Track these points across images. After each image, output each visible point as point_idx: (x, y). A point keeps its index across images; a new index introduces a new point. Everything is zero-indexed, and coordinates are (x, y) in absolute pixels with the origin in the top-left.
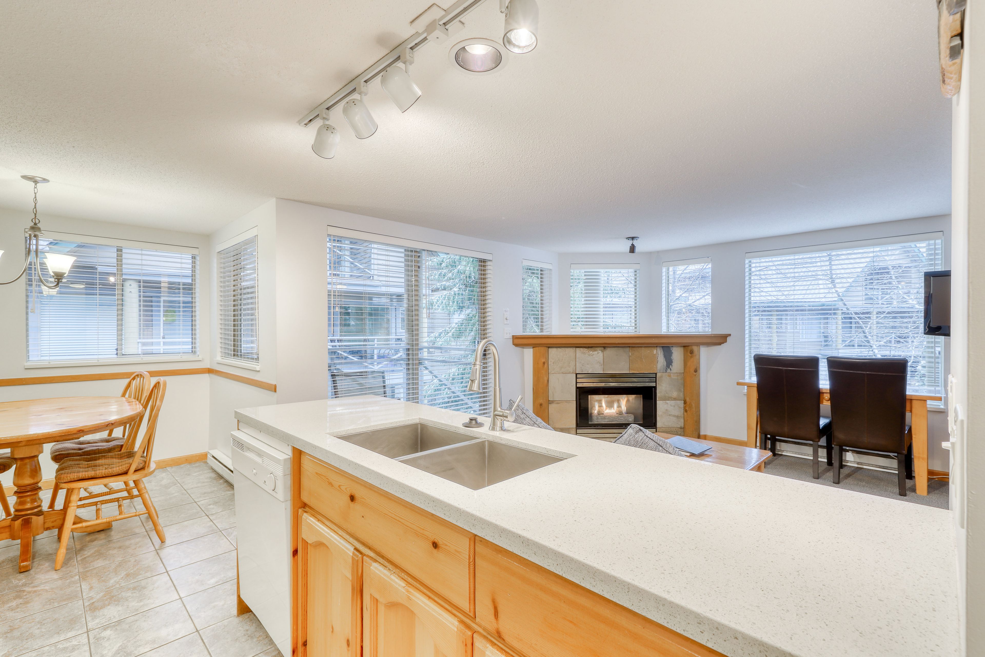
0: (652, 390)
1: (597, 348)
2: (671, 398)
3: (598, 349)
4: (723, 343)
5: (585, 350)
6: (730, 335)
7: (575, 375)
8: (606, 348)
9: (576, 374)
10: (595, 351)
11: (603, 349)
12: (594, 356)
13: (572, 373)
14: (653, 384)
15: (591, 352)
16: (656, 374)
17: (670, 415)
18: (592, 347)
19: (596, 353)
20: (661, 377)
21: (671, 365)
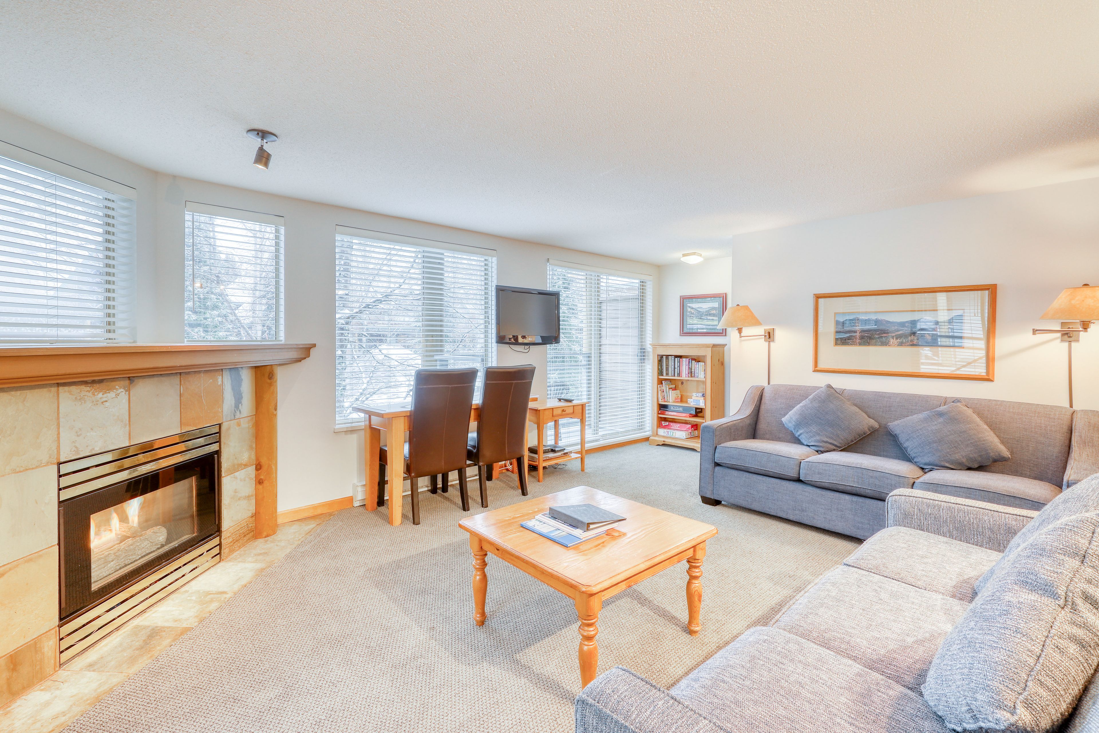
0: (214, 458)
1: (113, 383)
2: (241, 464)
3: (117, 384)
4: (305, 358)
5: (84, 391)
6: (314, 345)
7: (56, 467)
8: (136, 380)
9: (59, 464)
10: (110, 389)
11: (127, 382)
12: (107, 404)
13: (48, 464)
14: (214, 447)
15: (100, 395)
16: (220, 425)
17: (239, 499)
18: (101, 381)
19: (112, 394)
20: (228, 429)
21: (241, 403)
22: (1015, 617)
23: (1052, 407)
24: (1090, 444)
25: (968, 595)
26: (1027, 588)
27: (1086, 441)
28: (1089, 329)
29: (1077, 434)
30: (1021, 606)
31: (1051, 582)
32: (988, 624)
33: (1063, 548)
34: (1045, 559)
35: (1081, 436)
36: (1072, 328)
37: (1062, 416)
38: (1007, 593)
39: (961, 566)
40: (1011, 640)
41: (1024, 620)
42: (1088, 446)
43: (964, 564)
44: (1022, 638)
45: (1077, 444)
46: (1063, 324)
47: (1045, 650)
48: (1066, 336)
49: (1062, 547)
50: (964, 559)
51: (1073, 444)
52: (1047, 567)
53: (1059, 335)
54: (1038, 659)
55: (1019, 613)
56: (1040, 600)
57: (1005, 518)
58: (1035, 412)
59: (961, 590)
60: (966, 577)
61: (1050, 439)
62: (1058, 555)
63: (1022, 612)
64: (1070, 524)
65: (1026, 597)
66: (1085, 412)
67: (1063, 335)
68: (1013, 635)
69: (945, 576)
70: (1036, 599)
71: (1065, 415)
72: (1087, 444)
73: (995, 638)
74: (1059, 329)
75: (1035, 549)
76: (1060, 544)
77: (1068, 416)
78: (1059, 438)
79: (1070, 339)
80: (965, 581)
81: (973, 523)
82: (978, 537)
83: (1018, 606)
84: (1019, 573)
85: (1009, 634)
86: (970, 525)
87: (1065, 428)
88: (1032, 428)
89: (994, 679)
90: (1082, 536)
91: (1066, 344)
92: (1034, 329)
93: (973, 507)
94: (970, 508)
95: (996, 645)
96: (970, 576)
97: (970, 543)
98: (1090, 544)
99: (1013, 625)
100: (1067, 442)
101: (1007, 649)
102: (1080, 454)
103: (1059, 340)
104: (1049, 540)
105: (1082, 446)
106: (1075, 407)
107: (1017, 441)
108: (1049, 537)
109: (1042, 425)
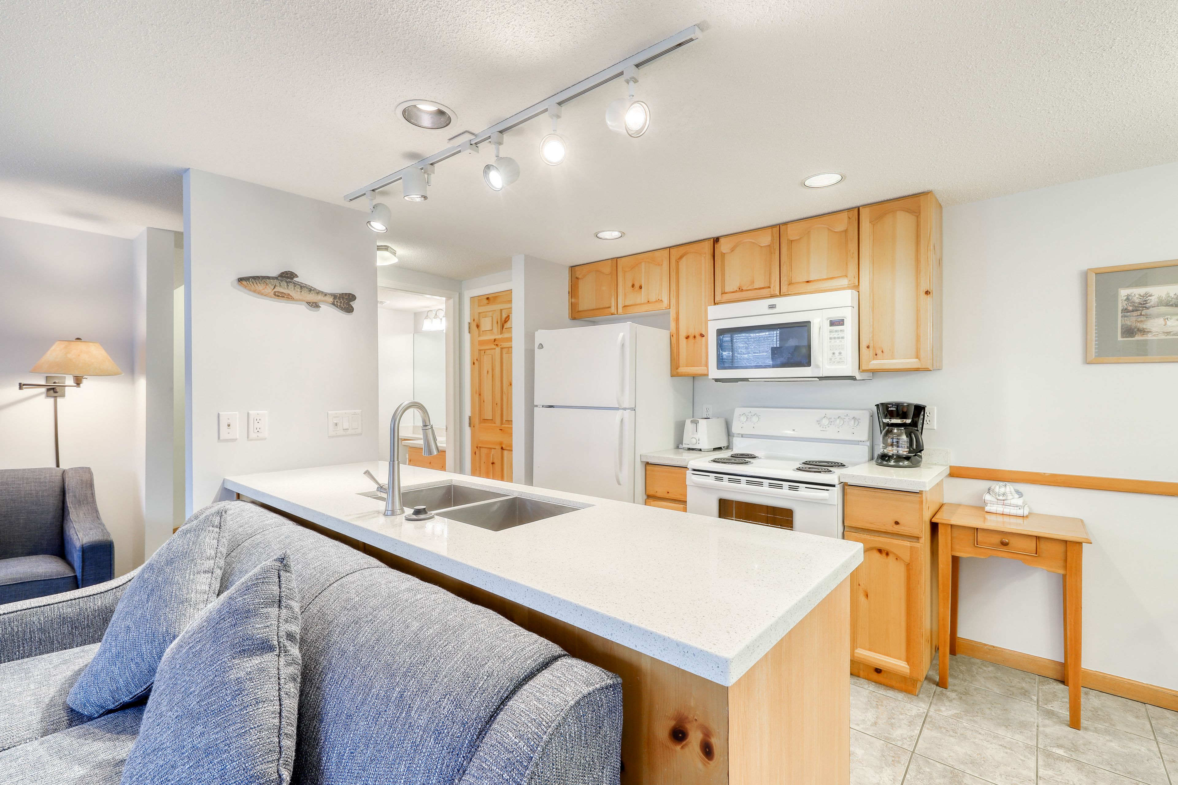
22: (251, 690)
23: (41, 470)
24: (85, 502)
25: (63, 719)
26: (246, 655)
27: (81, 500)
28: (81, 385)
29: (71, 494)
30: (251, 676)
31: (266, 638)
32: (224, 716)
33: (264, 602)
34: (253, 619)
35: (75, 496)
36: (59, 383)
37: (54, 477)
38: (230, 673)
39: (32, 692)
40: (255, 714)
41: (259, 687)
42: (83, 504)
43: (33, 688)
44: (264, 706)
45: (72, 505)
46: (47, 378)
47: (283, 703)
48: (52, 391)
49: (262, 601)
50: (27, 681)
51: (69, 506)
52: (258, 626)
53: (44, 390)
54: (280, 715)
55: (252, 684)
56: (263, 660)
57: (58, 608)
58: (23, 478)
59: (51, 719)
60: (47, 700)
61: (43, 506)
62: (262, 610)
63: (254, 681)
64: (260, 577)
65: (251, 665)
66: (76, 470)
67: (48, 390)
68: (255, 708)
69: (21, 715)
70: (260, 661)
71: (56, 476)
72: (82, 503)
73: (239, 724)
74: (44, 383)
75: (238, 615)
76: (260, 599)
77: (59, 478)
78: (53, 502)
79: (56, 395)
80: (51, 705)
81: (17, 632)
82: (24, 647)
83: (248, 677)
84: (233, 646)
85: (252, 710)
86: (13, 636)
87: (58, 490)
88: (21, 497)
89: (255, 764)
90: (273, 583)
91: (52, 400)
92: (20, 384)
93: (16, 611)
94: (12, 614)
95: (243, 731)
96: (51, 696)
97: (13, 660)
98: (280, 588)
99: (251, 698)
100: (60, 505)
101: (256, 726)
102: (77, 514)
103: (44, 396)
104: (248, 600)
105: (77, 506)
106: (62, 466)
107: (4, 517)
108: (246, 597)
109: (33, 492)
